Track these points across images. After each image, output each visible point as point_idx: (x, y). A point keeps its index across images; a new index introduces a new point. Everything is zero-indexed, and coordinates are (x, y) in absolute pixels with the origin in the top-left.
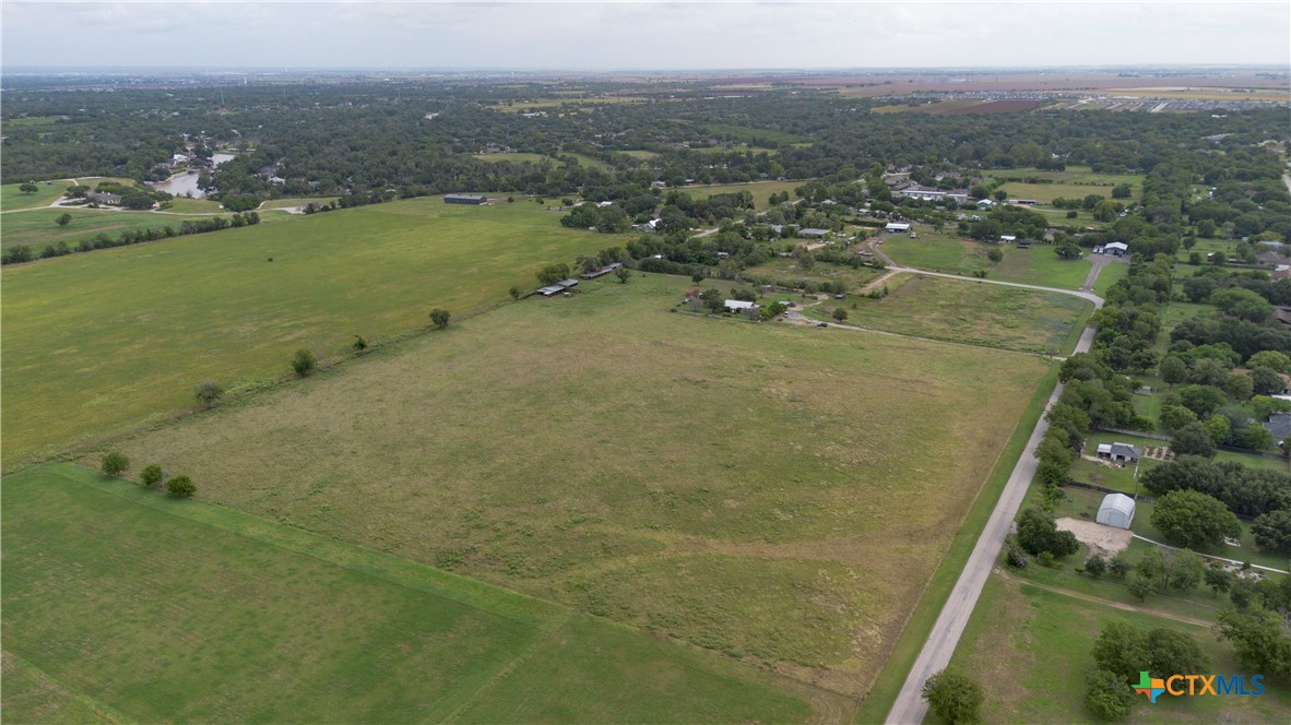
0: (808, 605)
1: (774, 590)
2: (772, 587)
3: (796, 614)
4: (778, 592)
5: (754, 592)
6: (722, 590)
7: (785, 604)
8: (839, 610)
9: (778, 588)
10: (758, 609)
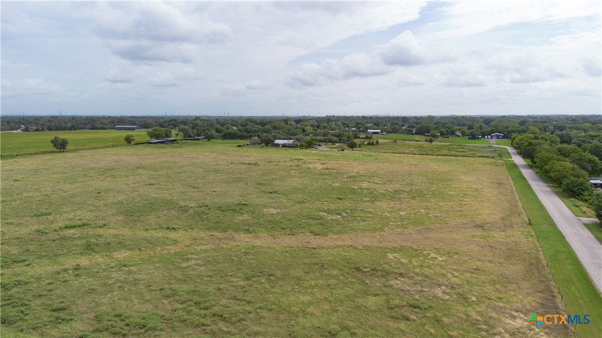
0: (388, 290)
1: (330, 275)
2: (326, 272)
3: (372, 302)
4: (334, 277)
5: (299, 279)
6: (247, 279)
7: (349, 291)
8: (440, 295)
9: (335, 272)
10: (306, 298)
